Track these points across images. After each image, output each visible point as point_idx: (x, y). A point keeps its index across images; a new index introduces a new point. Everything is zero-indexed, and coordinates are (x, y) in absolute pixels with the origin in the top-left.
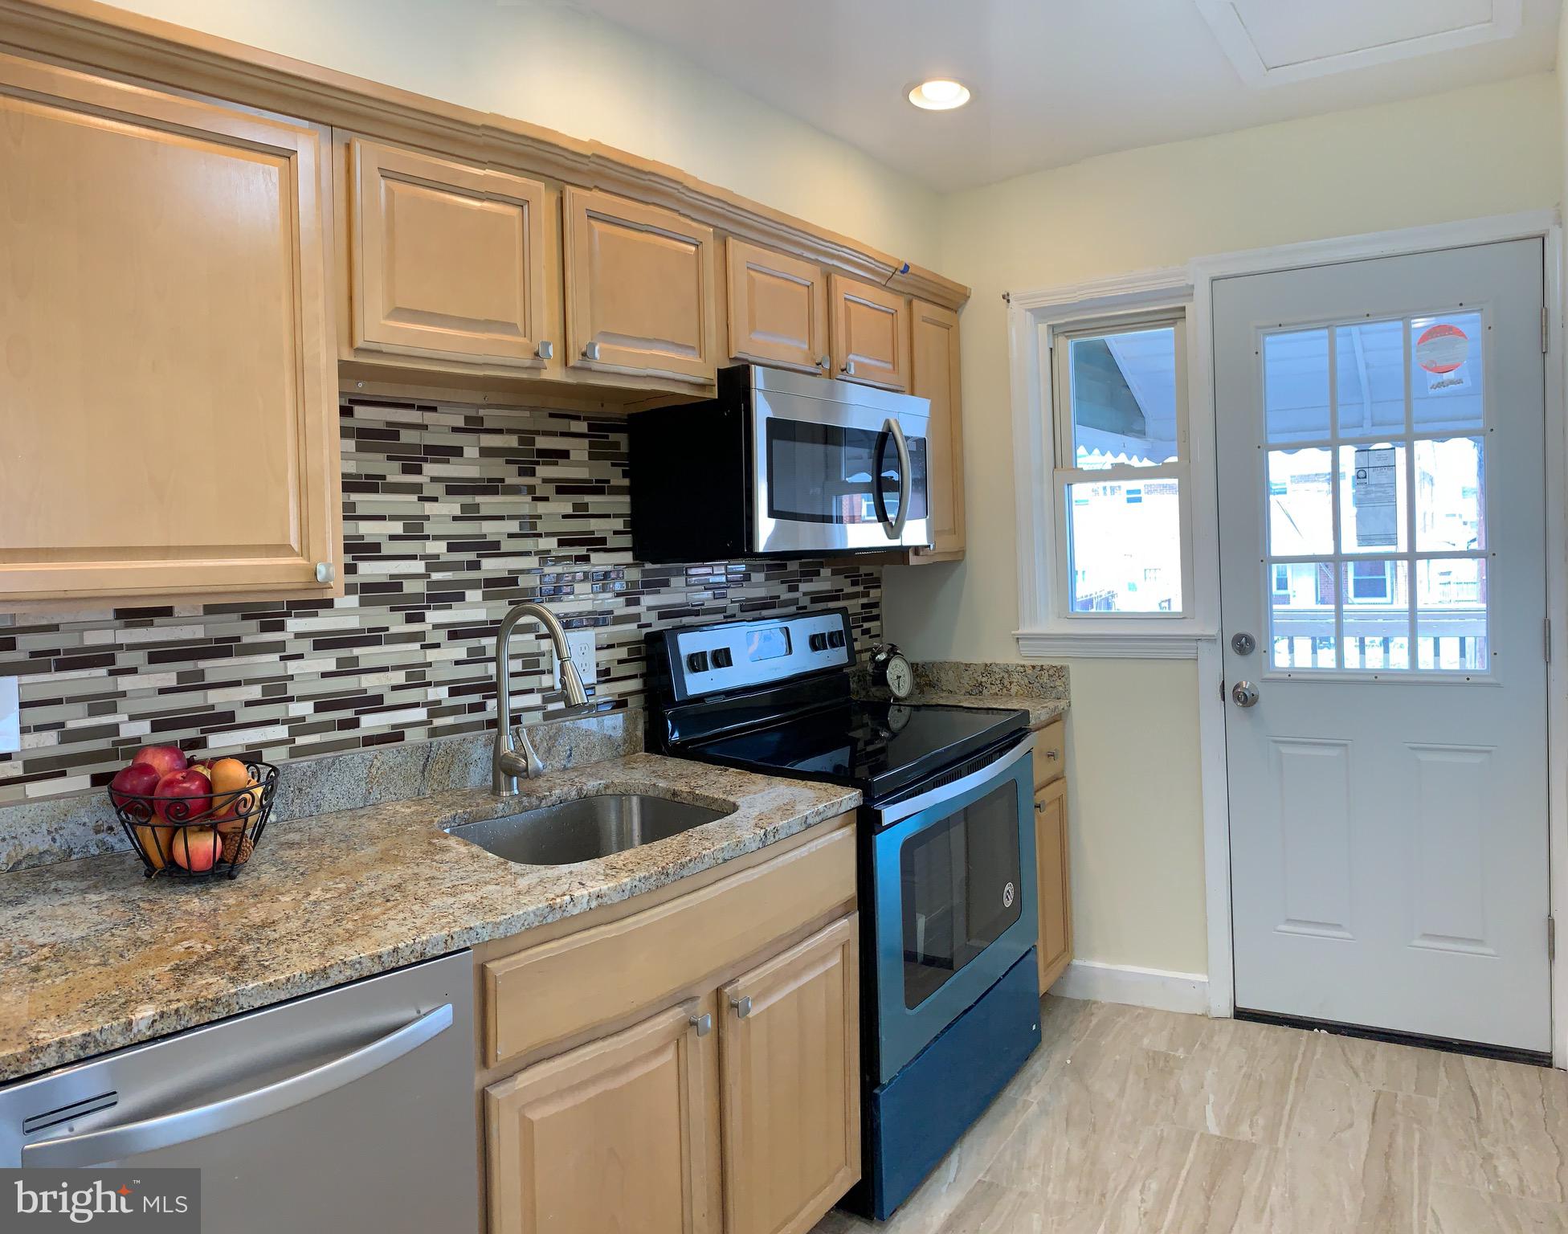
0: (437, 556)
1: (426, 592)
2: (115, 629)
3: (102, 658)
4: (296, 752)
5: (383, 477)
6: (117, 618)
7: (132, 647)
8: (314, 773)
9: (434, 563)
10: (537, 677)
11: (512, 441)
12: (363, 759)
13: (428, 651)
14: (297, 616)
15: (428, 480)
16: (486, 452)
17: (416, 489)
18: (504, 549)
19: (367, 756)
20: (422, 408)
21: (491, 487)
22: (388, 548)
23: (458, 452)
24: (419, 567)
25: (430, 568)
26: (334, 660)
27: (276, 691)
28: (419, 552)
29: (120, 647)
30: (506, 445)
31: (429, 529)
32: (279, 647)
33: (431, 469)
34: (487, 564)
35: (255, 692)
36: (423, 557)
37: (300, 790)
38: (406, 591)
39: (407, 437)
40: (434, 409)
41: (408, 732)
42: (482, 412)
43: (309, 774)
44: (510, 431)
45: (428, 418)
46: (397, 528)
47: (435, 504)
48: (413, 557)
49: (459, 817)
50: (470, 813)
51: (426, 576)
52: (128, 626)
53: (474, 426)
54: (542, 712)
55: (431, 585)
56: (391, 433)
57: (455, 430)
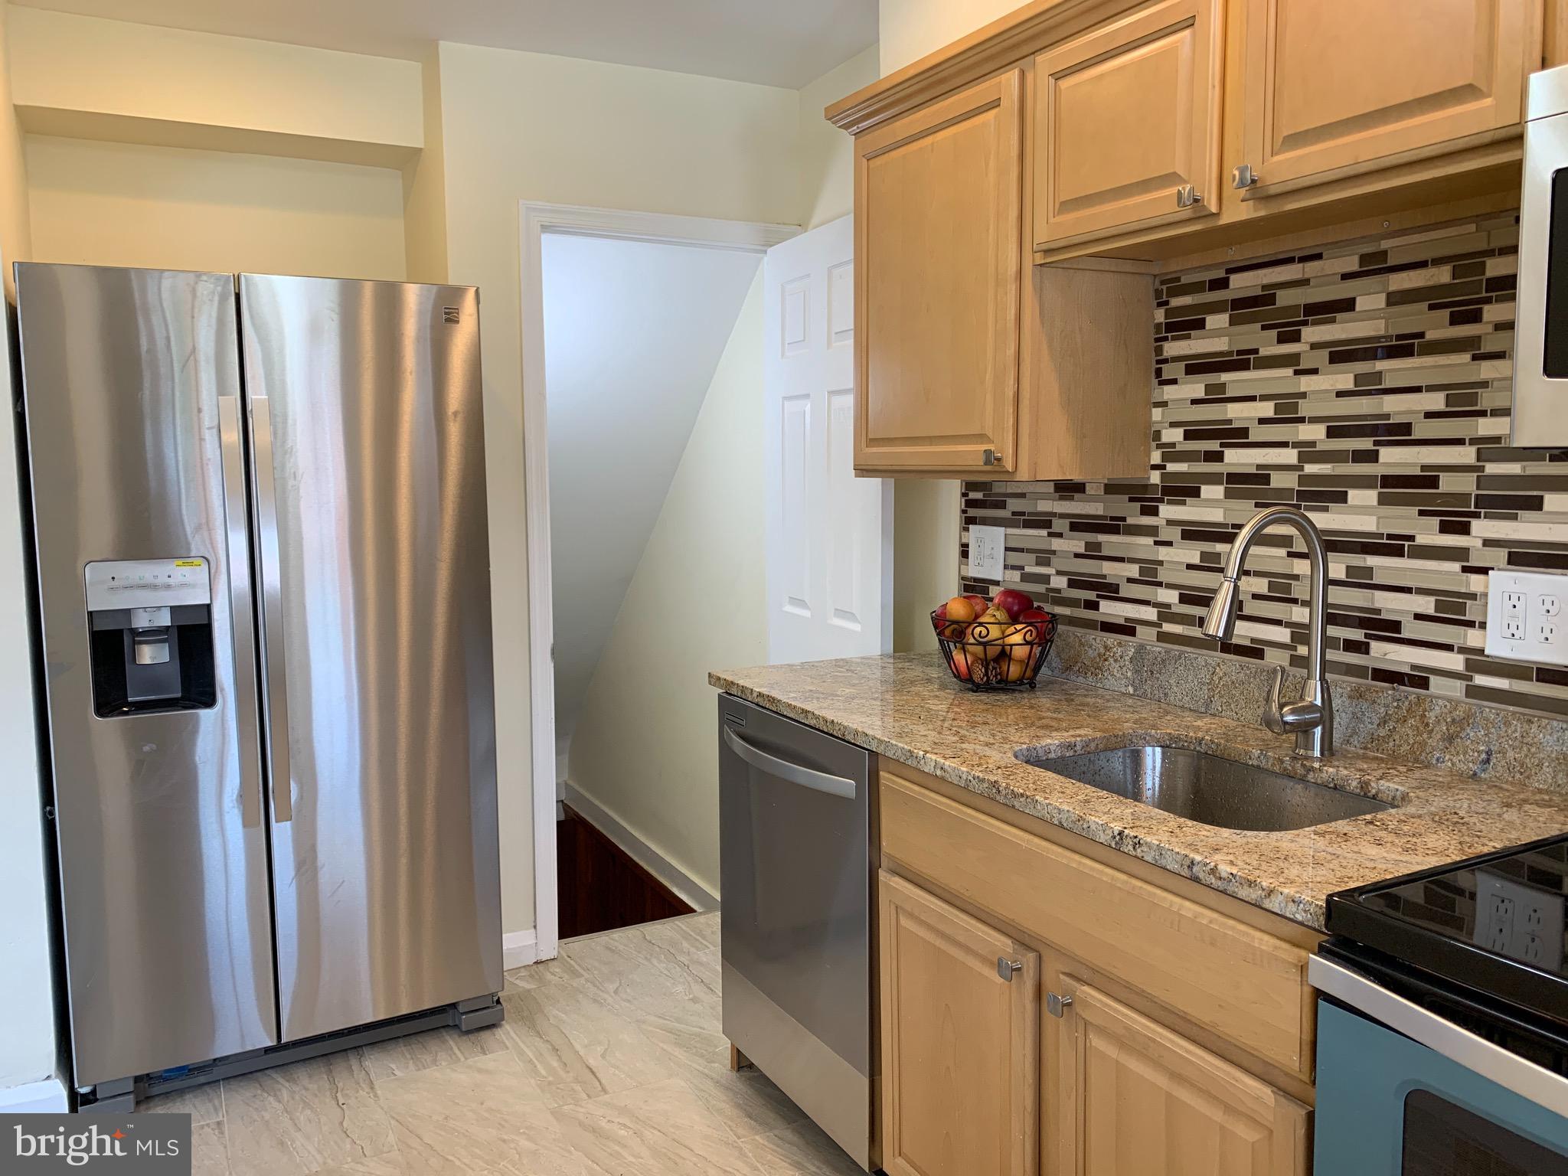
0: (1313, 444)
1: (1297, 488)
2: (1054, 500)
3: (1042, 522)
4: (1163, 637)
5: (1256, 351)
6: (1056, 491)
7: (1062, 516)
8: (1163, 661)
9: (1309, 452)
10: (1462, 629)
11: (1442, 275)
12: (1207, 664)
13: (1296, 561)
14: (1170, 502)
15: (1308, 347)
16: (1395, 299)
17: (1290, 360)
18: (1416, 435)
19: (1210, 661)
20: (1304, 259)
21: (1402, 347)
22: (1257, 434)
23: (1348, 305)
24: (1290, 456)
25: (1304, 458)
26: (1199, 553)
27: (1149, 574)
28: (1291, 439)
29: (1054, 514)
30: (1431, 283)
31: (1305, 409)
32: (1152, 531)
33: (1311, 334)
34: (1387, 454)
35: (1133, 571)
36: (1295, 445)
37: (1152, 673)
38: (1273, 485)
39: (1284, 298)
40: (1318, 257)
41: (1269, 652)
42: (1385, 245)
43: (1159, 659)
44: (1438, 262)
45: (1311, 269)
46: (1267, 409)
47: (1314, 377)
48: (1284, 444)
49: (1206, 744)
50: (1218, 745)
51: (1298, 468)
52: (1061, 498)
53: (1374, 265)
54: (1465, 683)
55: (1303, 479)
56: (1265, 298)
57: (1346, 277)
